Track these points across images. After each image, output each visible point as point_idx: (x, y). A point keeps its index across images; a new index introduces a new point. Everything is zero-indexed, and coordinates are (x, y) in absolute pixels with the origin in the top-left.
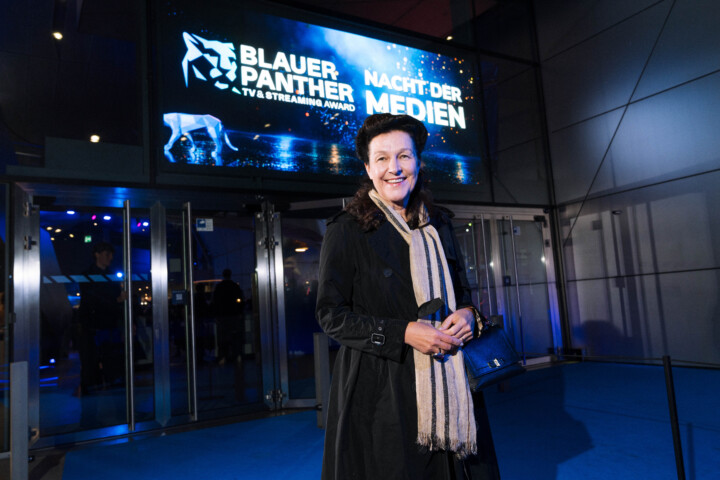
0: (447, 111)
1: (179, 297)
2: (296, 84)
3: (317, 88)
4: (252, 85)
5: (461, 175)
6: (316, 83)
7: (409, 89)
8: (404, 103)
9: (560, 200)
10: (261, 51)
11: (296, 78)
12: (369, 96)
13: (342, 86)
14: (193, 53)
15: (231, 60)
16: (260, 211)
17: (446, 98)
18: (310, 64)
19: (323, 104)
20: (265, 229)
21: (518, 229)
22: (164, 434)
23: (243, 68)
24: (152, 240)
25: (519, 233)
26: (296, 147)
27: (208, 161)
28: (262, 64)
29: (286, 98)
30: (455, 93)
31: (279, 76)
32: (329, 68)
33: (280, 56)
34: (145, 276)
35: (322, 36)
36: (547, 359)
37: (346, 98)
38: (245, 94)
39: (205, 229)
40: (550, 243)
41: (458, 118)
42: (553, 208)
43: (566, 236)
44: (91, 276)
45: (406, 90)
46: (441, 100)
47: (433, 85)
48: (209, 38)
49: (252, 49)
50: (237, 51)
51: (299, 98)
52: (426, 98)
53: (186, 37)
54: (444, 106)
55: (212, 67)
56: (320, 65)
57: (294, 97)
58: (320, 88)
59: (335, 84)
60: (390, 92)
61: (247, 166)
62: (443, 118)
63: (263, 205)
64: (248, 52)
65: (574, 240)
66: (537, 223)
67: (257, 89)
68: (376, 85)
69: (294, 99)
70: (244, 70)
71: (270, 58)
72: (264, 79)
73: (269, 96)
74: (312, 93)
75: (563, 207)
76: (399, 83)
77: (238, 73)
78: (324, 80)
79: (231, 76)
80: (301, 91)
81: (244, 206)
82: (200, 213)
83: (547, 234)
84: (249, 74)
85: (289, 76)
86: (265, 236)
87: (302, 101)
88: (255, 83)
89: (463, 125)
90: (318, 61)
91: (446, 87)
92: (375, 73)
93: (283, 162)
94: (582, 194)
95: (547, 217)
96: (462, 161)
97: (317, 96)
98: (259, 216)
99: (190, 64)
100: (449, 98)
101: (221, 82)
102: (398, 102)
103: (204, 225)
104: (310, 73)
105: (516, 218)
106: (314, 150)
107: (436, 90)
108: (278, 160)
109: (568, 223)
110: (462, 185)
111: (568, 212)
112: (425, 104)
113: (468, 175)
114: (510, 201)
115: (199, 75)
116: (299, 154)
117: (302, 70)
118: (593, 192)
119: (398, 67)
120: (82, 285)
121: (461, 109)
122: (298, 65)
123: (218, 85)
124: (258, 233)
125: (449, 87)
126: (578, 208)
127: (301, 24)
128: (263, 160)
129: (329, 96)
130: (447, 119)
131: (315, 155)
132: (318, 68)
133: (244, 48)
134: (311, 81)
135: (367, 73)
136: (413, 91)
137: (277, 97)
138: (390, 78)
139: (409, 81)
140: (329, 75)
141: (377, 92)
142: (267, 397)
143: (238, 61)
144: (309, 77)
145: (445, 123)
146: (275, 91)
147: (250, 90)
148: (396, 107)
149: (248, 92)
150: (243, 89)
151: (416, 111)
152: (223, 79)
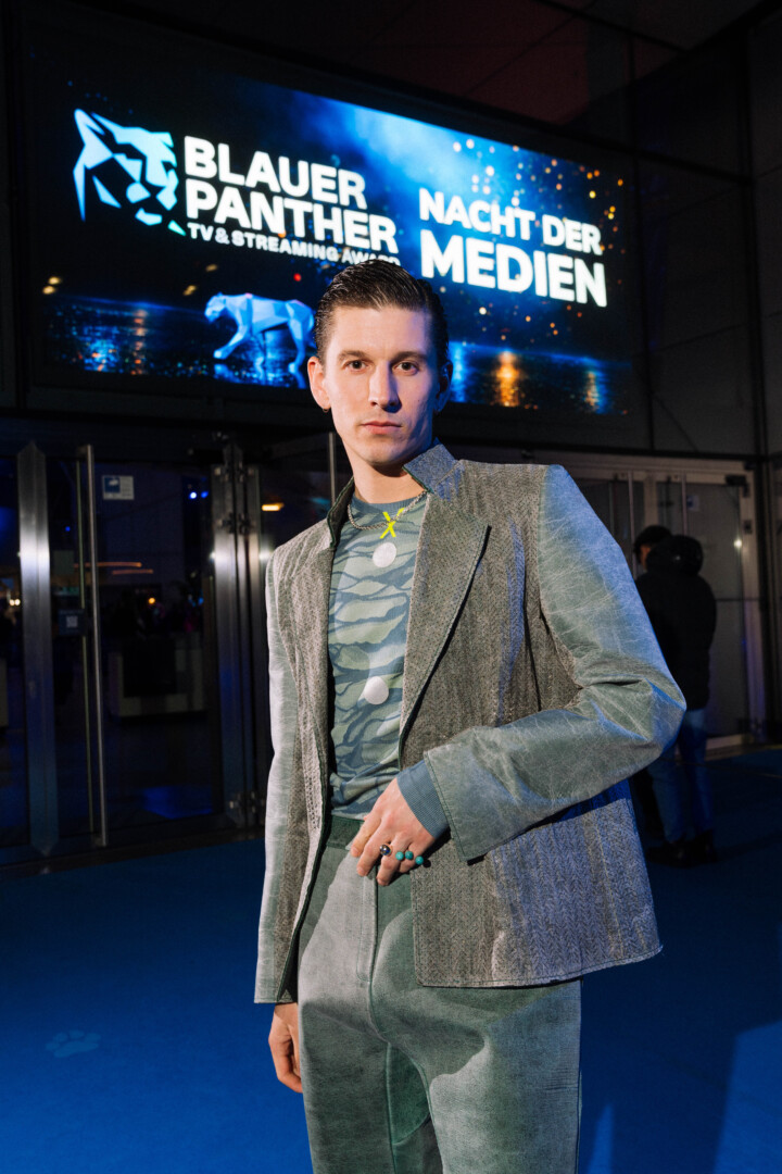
0: (572, 271)
1: (72, 622)
2: (289, 215)
3: (328, 224)
4: (206, 217)
5: (594, 396)
6: (328, 215)
7: (503, 228)
8: (493, 256)
9: (775, 448)
10: (224, 149)
11: (290, 203)
12: (427, 240)
13: (376, 220)
14: (93, 153)
15: (167, 166)
16: (220, 462)
17: (571, 246)
18: (317, 176)
19: (341, 253)
20: (229, 496)
21: (696, 499)
22: (46, 871)
23: (190, 184)
24: (22, 515)
25: (695, 509)
27: (124, 365)
28: (226, 176)
29: (271, 245)
30: (586, 237)
31: (258, 199)
32: (352, 184)
33: (261, 159)
35: (338, 120)
36: (736, 740)
37: (384, 244)
38: (194, 235)
39: (119, 496)
40: (754, 526)
41: (594, 286)
42: (763, 461)
45: (497, 231)
46: (562, 250)
47: (549, 221)
48: (125, 122)
49: (206, 145)
50: (178, 149)
51: (295, 243)
52: (534, 244)
53: (81, 118)
54: (567, 261)
55: (131, 181)
56: (336, 179)
57: (285, 243)
58: (334, 224)
59: (363, 217)
60: (467, 234)
61: (196, 376)
62: (565, 286)
63: (226, 451)
64: (199, 151)
66: (732, 491)
67: (216, 226)
68: (440, 219)
69: (285, 247)
70: (192, 187)
71: (240, 164)
72: (229, 206)
73: (238, 239)
74: (320, 235)
76: (485, 217)
77: (180, 192)
78: (343, 208)
79: (168, 200)
80: (300, 231)
81: (191, 452)
82: (111, 463)
83: (748, 508)
84: (202, 195)
85: (277, 200)
86: (230, 510)
87: (301, 249)
88: (213, 212)
89: (601, 300)
90: (331, 171)
91: (571, 224)
92: (439, 196)
95: (750, 477)
96: (596, 369)
97: (328, 241)
98: (218, 471)
99: (89, 173)
100: (577, 247)
101: (148, 210)
102: (482, 254)
104: (318, 194)
105: (693, 478)
107: (554, 232)
110: (594, 414)
112: (532, 256)
114: (683, 447)
115: (106, 196)
117: (301, 190)
119: (475, 189)
121: (599, 268)
122: (294, 180)
123: (142, 216)
124: (216, 503)
125: (576, 225)
127: (302, 97)
129: (352, 241)
130: (572, 287)
132: (331, 185)
133: (191, 143)
134: (318, 211)
135: (424, 194)
136: (511, 233)
137: (254, 241)
138: (467, 205)
139: (502, 212)
140: (352, 199)
141: (442, 234)
142: (232, 805)
143: (179, 169)
144: (314, 202)
145: (568, 296)
146: (251, 230)
147: (202, 227)
148: (476, 263)
149: (199, 232)
150: (190, 225)
151: (514, 269)
152: (152, 205)
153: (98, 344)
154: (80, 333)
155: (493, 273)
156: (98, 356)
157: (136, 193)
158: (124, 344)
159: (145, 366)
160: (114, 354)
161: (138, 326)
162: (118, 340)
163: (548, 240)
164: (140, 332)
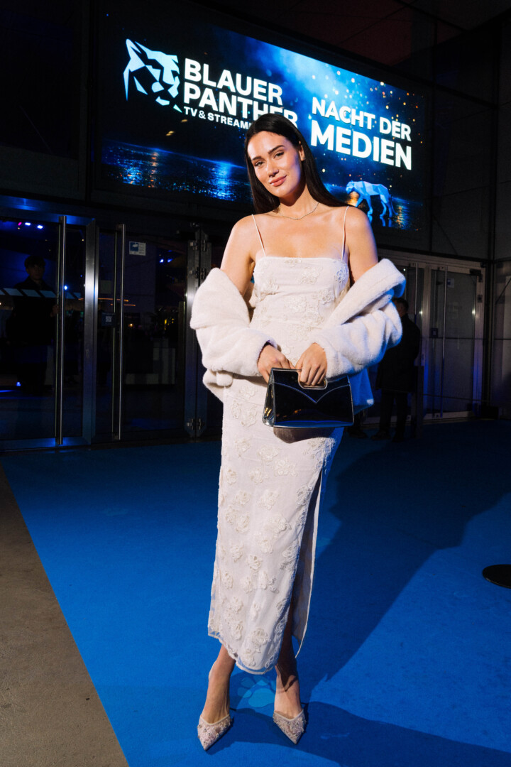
0: (394, 149)
1: (109, 319)
2: (239, 106)
4: (194, 103)
5: (401, 219)
6: (261, 108)
8: (351, 137)
9: (499, 256)
10: (206, 67)
11: (240, 99)
12: (315, 127)
13: (287, 112)
14: (135, 64)
15: (174, 74)
16: (193, 239)
17: (394, 135)
18: (257, 86)
20: (197, 258)
21: (452, 281)
23: (186, 84)
25: (452, 286)
26: (234, 175)
27: (144, 182)
29: (229, 121)
30: (405, 131)
31: (223, 96)
32: (275, 92)
33: (226, 73)
34: (78, 295)
35: (270, 56)
36: (465, 414)
38: (187, 113)
39: (137, 253)
40: (483, 298)
41: (405, 158)
42: (491, 263)
43: (499, 293)
44: (24, 291)
45: (354, 123)
46: (389, 137)
47: (383, 120)
49: (197, 64)
51: (242, 122)
52: (374, 133)
53: (130, 44)
54: (391, 144)
55: (154, 80)
56: (267, 88)
57: (236, 121)
59: (281, 110)
60: (337, 124)
61: (183, 191)
62: (389, 157)
63: (197, 234)
64: (193, 67)
65: (506, 299)
66: (472, 277)
67: (200, 109)
68: (322, 114)
69: (236, 123)
70: (187, 86)
71: (215, 76)
72: (207, 99)
73: (211, 117)
75: (500, 263)
76: (348, 115)
78: (270, 104)
79: (174, 92)
80: (245, 115)
81: (178, 232)
82: (133, 236)
83: (481, 289)
85: (234, 97)
86: (197, 266)
87: (244, 125)
88: (198, 100)
89: (409, 166)
90: (264, 83)
91: (396, 123)
92: (323, 102)
93: (221, 190)
95: (483, 271)
96: (403, 205)
98: (192, 244)
99: (132, 75)
100: (398, 136)
101: (162, 98)
102: (344, 136)
104: (256, 96)
105: (451, 269)
107: (385, 127)
108: (216, 187)
109: (503, 280)
110: (399, 230)
111: (506, 269)
112: (372, 140)
113: (407, 220)
114: (451, 252)
115: (140, 88)
116: (237, 182)
117: (247, 92)
120: (15, 297)
121: (409, 149)
122: (244, 87)
123: (159, 100)
124: (190, 261)
125: (399, 124)
127: (252, 41)
128: (200, 185)
130: (393, 158)
133: (188, 62)
134: (256, 104)
135: (315, 100)
136: (361, 125)
137: (220, 118)
138: (338, 108)
139: (358, 113)
140: (275, 99)
141: (323, 123)
142: (188, 424)
143: (180, 75)
144: (254, 100)
145: (390, 162)
146: (218, 113)
147: (192, 109)
148: (341, 140)
149: (189, 111)
150: (185, 107)
151: (362, 146)
152: (165, 95)
153: (131, 169)
154: (122, 163)
155: (350, 147)
156: (131, 176)
157: (157, 87)
158: (145, 170)
159: (156, 183)
160: (139, 175)
161: (154, 161)
162: (142, 168)
163: (382, 131)
164: (154, 164)
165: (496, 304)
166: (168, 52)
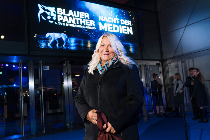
0: (126, 29)
2: (76, 21)
3: (83, 22)
4: (61, 21)
5: (131, 50)
6: (83, 20)
8: (112, 26)
9: (165, 58)
10: (64, 10)
11: (76, 19)
12: (100, 24)
13: (91, 21)
15: (54, 13)
16: (64, 63)
17: (126, 24)
18: (80, 14)
19: (85, 27)
20: (66, 69)
21: (151, 68)
22: (34, 137)
23: (58, 15)
24: (29, 73)
25: (151, 69)
26: (76, 42)
27: (47, 47)
28: (65, 14)
29: (73, 26)
30: (129, 23)
31: (70, 18)
32: (87, 15)
33: (71, 11)
34: (27, 85)
35: (84, 4)
37: (93, 25)
38: (59, 24)
39: (46, 69)
40: (162, 72)
41: (130, 31)
42: (163, 61)
43: (167, 70)
45: (113, 22)
46: (124, 25)
47: (122, 20)
48: (47, 6)
49: (61, 9)
50: (56, 10)
51: (77, 25)
52: (120, 24)
54: (125, 27)
55: (48, 15)
56: (84, 14)
57: (75, 25)
59: (89, 20)
60: (107, 23)
61: (60, 48)
62: (125, 31)
63: (65, 61)
65: (169, 72)
66: (157, 66)
67: (63, 23)
68: (102, 20)
71: (67, 12)
72: (65, 19)
73: (67, 25)
74: (81, 24)
75: (166, 60)
76: (110, 20)
77: (57, 17)
78: (85, 19)
79: (54, 18)
80: (78, 23)
81: (59, 61)
82: (45, 64)
83: (160, 69)
84: (60, 18)
85: (74, 18)
86: (66, 71)
89: (132, 33)
90: (83, 13)
91: (126, 21)
92: (102, 17)
93: (72, 47)
94: (172, 56)
95: (161, 64)
96: (131, 45)
97: (83, 25)
98: (64, 65)
99: (41, 15)
101: (51, 20)
102: (110, 26)
103: (46, 68)
104: (81, 17)
105: (150, 64)
106: (82, 43)
107: (123, 22)
108: (70, 46)
109: (167, 66)
110: (132, 53)
111: (168, 62)
112: (119, 26)
113: (134, 50)
114: (149, 58)
115: (44, 18)
116: (77, 44)
117: (78, 16)
118: (176, 55)
119: (109, 15)
120: (6, 88)
121: (131, 28)
122: (77, 14)
123: (50, 21)
124: (64, 70)
126: (171, 60)
127: (78, 1)
129: (87, 25)
130: (127, 31)
131: (82, 44)
133: (58, 9)
134: (81, 20)
135: (99, 16)
136: (115, 22)
137: (70, 25)
138: (107, 18)
139: (114, 19)
140: (87, 18)
141: (103, 23)
142: (68, 125)
143: (56, 13)
145: (126, 33)
146: (69, 23)
147: (61, 23)
148: (109, 28)
149: (60, 24)
150: (58, 23)
151: (116, 29)
153: (42, 43)
154: (39, 41)
155: (113, 29)
156: (42, 45)
157: (49, 18)
160: (45, 45)
161: (49, 40)
162: (46, 43)
163: (122, 23)
165: (166, 73)
166: (52, 6)
